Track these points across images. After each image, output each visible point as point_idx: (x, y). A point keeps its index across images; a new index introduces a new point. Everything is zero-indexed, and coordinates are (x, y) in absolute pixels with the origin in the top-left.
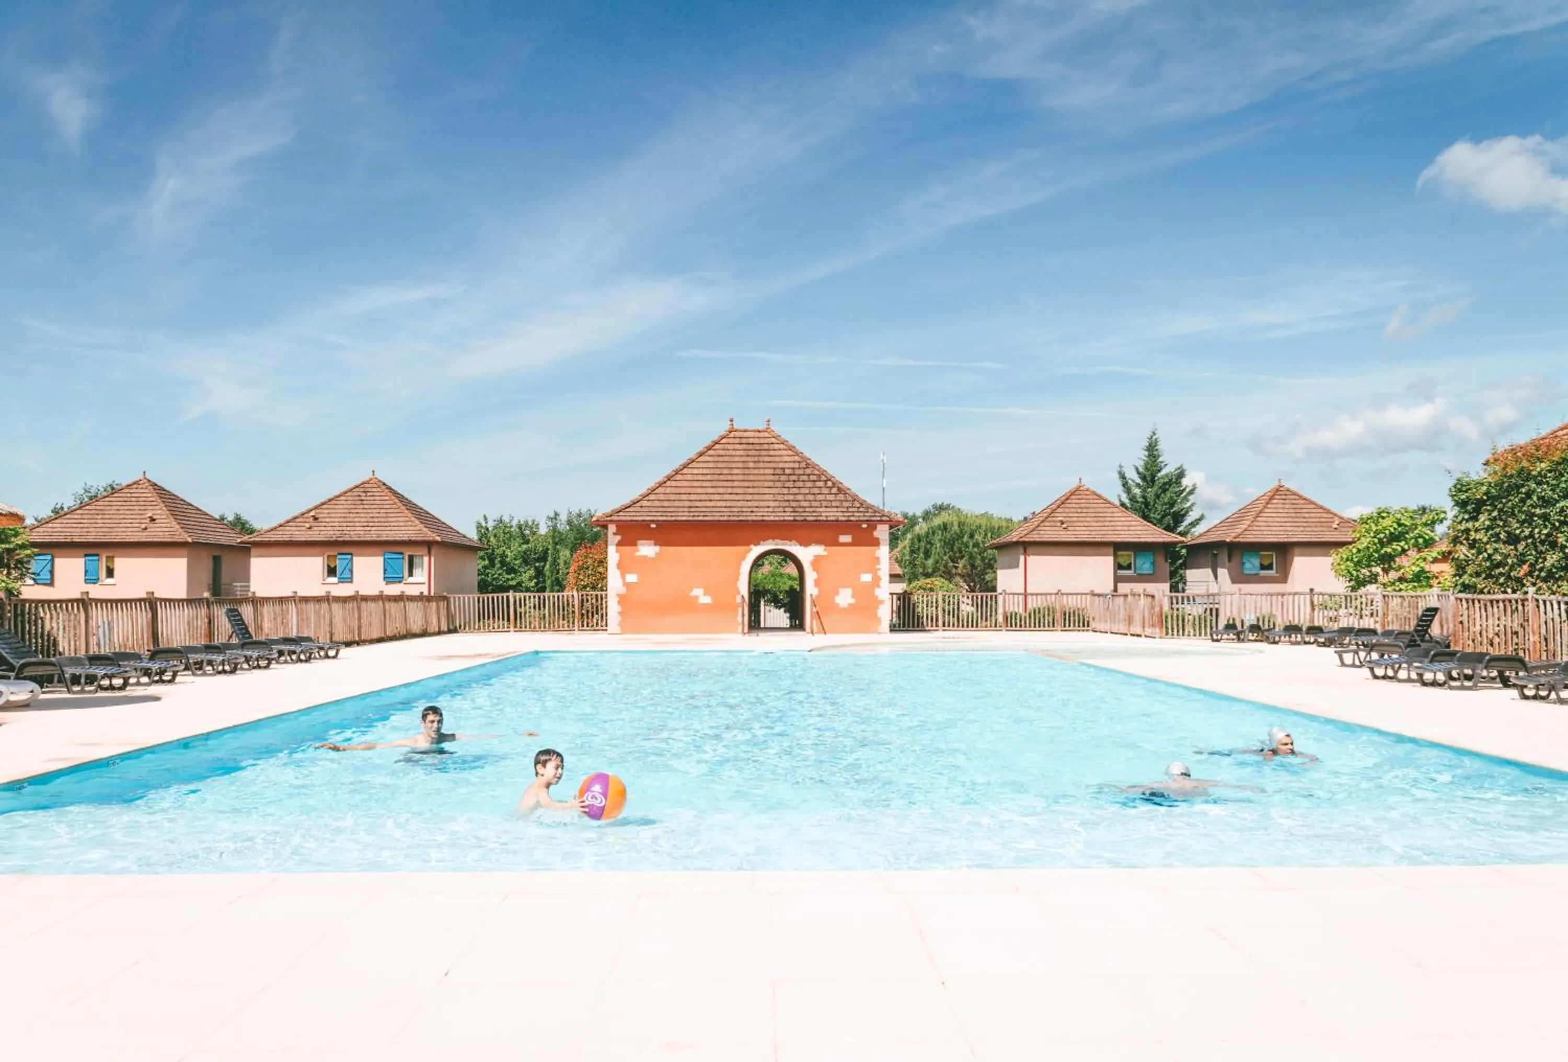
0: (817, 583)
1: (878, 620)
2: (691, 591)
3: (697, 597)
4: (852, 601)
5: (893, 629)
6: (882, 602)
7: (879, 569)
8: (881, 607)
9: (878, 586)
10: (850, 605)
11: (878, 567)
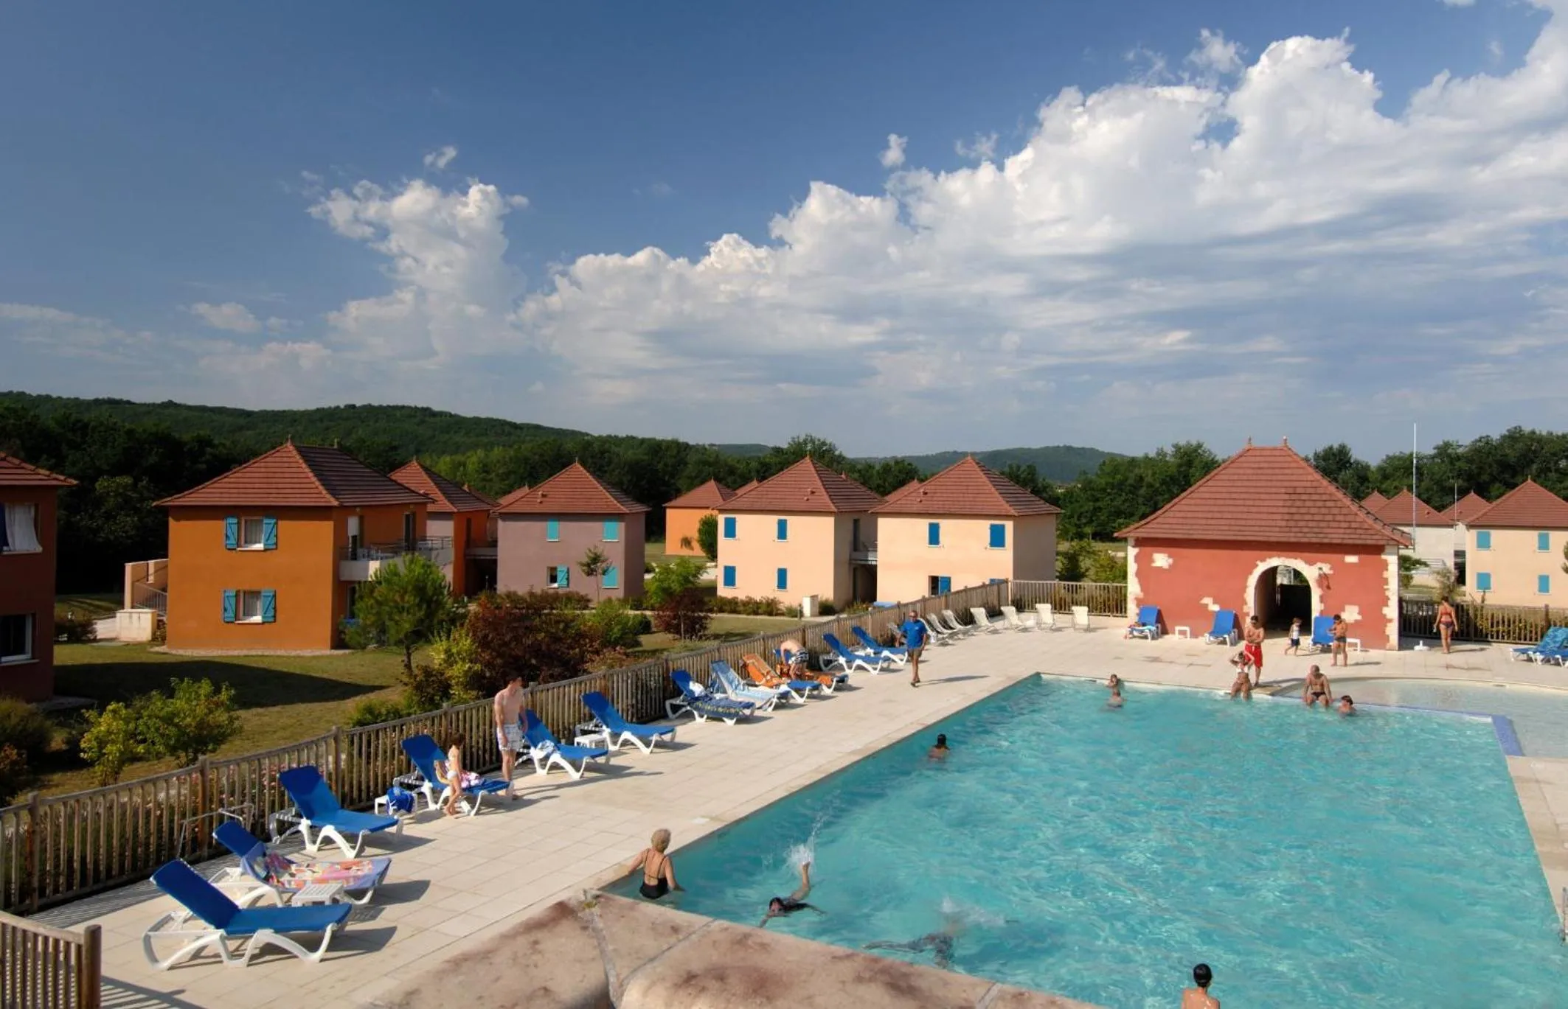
0: (1322, 599)
1: (1387, 638)
2: (1201, 599)
3: (1206, 605)
4: (1359, 617)
5: (1402, 646)
6: (1390, 621)
7: (1388, 589)
8: (1389, 625)
9: (1387, 605)
10: (1356, 621)
11: (1385, 587)
